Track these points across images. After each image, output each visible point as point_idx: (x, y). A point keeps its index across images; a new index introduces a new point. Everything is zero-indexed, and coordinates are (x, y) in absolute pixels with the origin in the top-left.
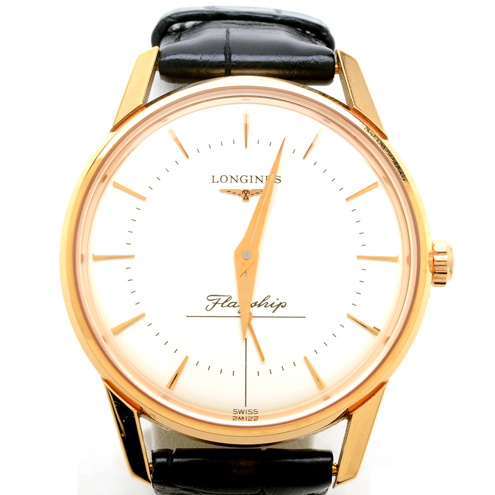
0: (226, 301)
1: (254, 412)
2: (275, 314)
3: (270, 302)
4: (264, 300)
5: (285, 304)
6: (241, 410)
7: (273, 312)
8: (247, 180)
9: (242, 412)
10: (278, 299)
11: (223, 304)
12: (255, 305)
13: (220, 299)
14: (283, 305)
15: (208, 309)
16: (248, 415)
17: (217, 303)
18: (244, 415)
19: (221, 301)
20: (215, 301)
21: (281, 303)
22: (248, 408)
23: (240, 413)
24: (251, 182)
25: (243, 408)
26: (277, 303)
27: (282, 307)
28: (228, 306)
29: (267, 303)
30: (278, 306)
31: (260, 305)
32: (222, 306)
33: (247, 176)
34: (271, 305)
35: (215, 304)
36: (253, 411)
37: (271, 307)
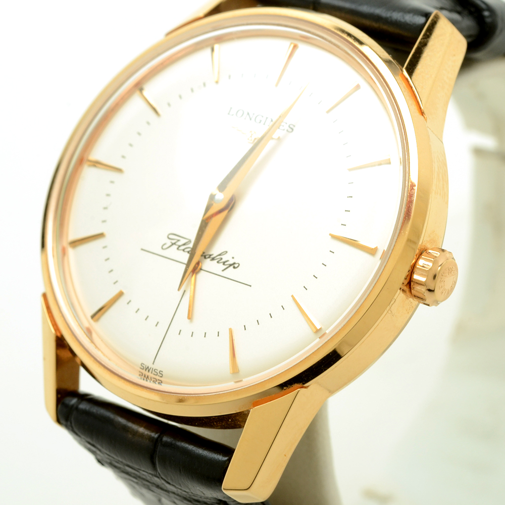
0: (184, 244)
1: (159, 374)
2: (223, 274)
3: (225, 258)
4: (220, 255)
5: (238, 265)
6: (148, 367)
7: (223, 271)
8: (261, 121)
9: (148, 369)
10: (233, 258)
11: (179, 246)
12: (209, 257)
13: (178, 241)
14: (236, 266)
15: (164, 247)
16: (152, 376)
17: (175, 244)
18: (150, 374)
19: (179, 243)
20: (173, 242)
21: (234, 263)
22: (154, 367)
23: (146, 370)
24: (264, 124)
25: (151, 366)
26: (231, 262)
27: (234, 267)
28: (184, 250)
29: (221, 259)
30: (230, 265)
31: (213, 259)
32: (178, 249)
33: (263, 117)
34: (224, 263)
35: (173, 244)
36: (158, 372)
37: (224, 264)
